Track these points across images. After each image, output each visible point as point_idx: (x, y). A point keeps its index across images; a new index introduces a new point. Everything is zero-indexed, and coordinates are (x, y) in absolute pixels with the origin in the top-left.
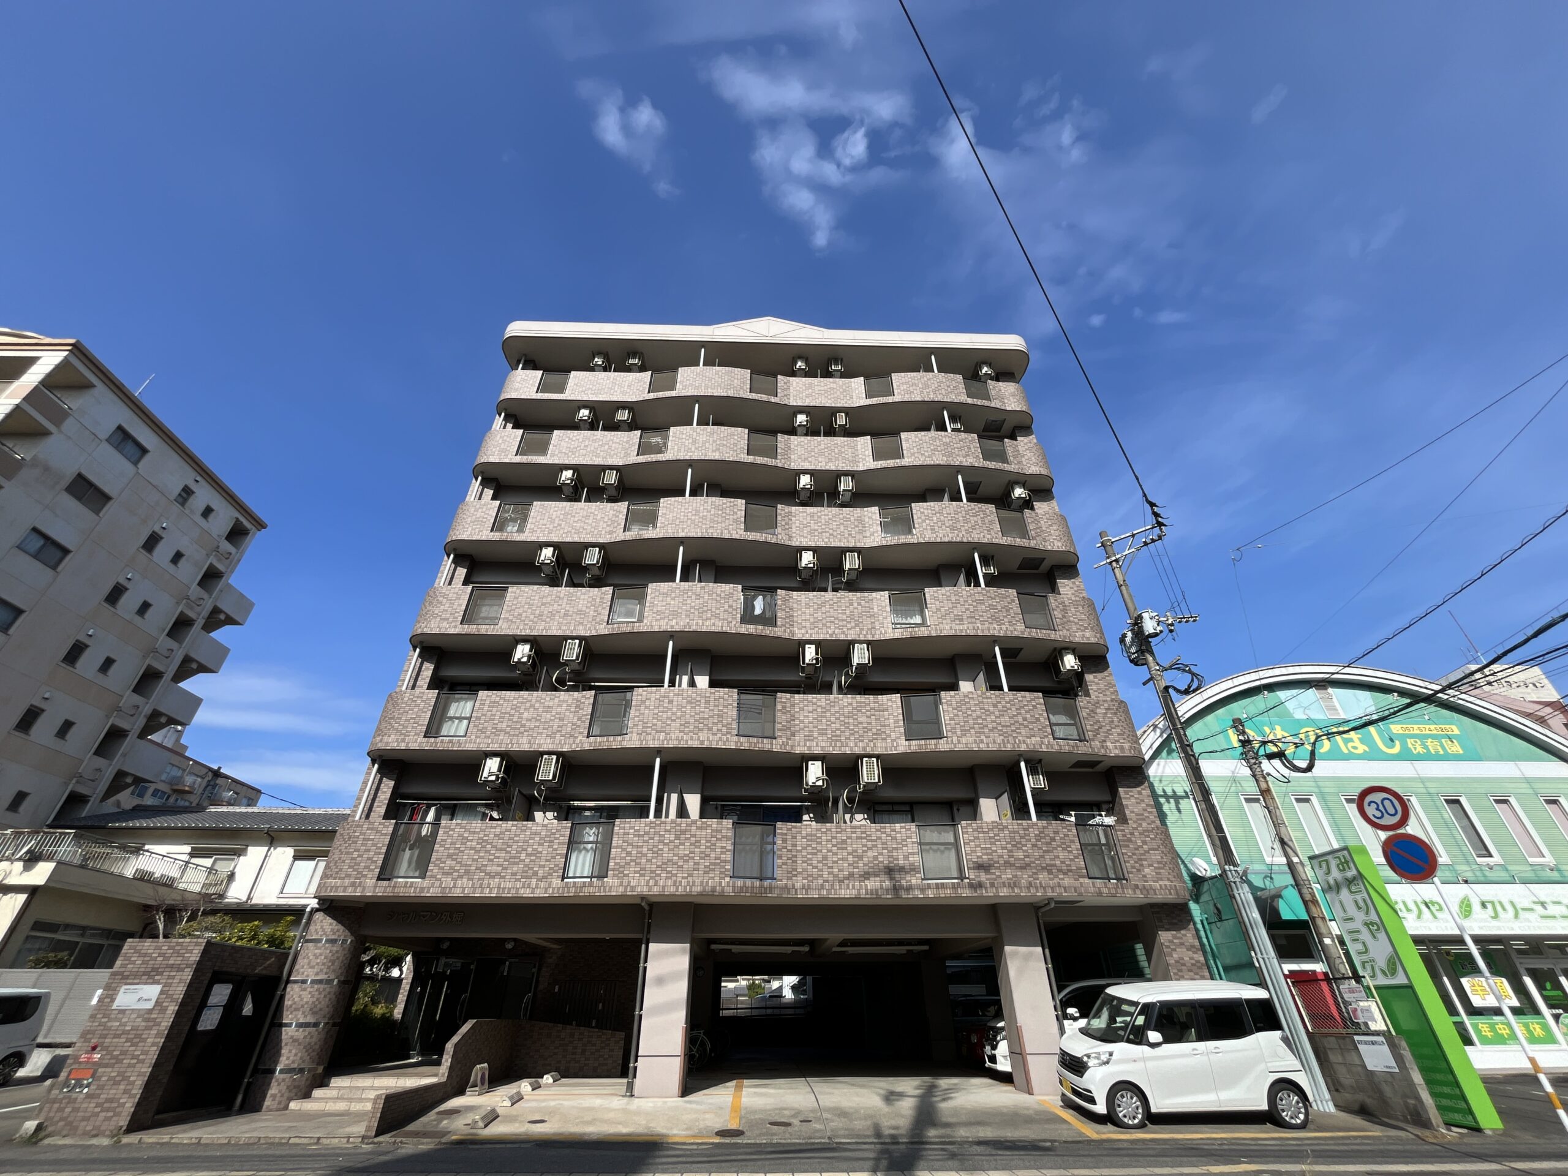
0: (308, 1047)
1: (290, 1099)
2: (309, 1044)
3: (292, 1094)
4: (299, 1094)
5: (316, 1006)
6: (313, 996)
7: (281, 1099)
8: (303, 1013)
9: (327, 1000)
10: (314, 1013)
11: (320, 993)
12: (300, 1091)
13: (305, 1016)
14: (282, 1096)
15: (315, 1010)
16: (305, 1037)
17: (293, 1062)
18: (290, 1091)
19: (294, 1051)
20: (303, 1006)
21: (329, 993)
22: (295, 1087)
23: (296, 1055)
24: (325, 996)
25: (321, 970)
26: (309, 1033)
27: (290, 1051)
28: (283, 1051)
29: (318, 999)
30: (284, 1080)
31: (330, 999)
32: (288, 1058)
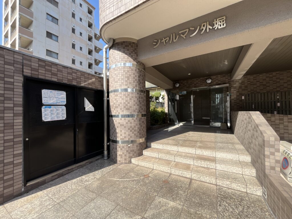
0: (131, 129)
1: (131, 158)
2: (131, 127)
3: (131, 155)
4: (135, 154)
5: (127, 105)
6: (123, 99)
7: (125, 157)
8: (121, 109)
9: (133, 101)
10: (128, 109)
11: (126, 97)
12: (135, 153)
13: (123, 111)
14: (126, 155)
15: (127, 107)
16: (127, 123)
17: (125, 137)
18: (129, 153)
19: (123, 131)
20: (119, 105)
21: (132, 97)
22: (131, 151)
23: (125, 133)
24: (130, 99)
25: (122, 83)
26: (129, 121)
27: (121, 131)
28: (117, 131)
29: (127, 101)
30: (123, 147)
31: (134, 101)
32: (121, 135)
